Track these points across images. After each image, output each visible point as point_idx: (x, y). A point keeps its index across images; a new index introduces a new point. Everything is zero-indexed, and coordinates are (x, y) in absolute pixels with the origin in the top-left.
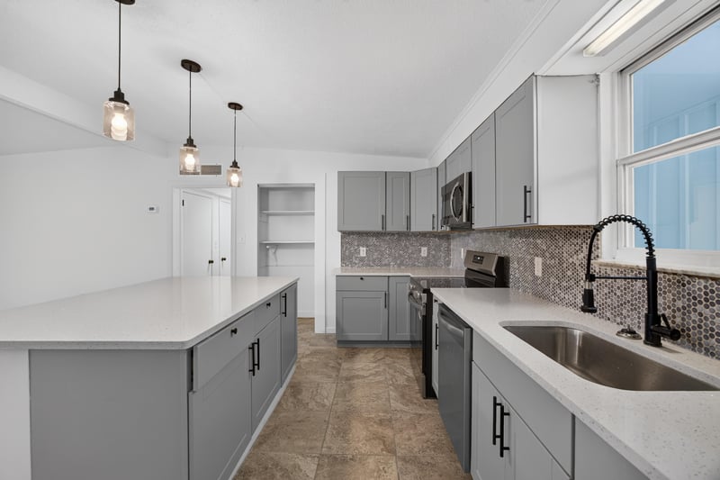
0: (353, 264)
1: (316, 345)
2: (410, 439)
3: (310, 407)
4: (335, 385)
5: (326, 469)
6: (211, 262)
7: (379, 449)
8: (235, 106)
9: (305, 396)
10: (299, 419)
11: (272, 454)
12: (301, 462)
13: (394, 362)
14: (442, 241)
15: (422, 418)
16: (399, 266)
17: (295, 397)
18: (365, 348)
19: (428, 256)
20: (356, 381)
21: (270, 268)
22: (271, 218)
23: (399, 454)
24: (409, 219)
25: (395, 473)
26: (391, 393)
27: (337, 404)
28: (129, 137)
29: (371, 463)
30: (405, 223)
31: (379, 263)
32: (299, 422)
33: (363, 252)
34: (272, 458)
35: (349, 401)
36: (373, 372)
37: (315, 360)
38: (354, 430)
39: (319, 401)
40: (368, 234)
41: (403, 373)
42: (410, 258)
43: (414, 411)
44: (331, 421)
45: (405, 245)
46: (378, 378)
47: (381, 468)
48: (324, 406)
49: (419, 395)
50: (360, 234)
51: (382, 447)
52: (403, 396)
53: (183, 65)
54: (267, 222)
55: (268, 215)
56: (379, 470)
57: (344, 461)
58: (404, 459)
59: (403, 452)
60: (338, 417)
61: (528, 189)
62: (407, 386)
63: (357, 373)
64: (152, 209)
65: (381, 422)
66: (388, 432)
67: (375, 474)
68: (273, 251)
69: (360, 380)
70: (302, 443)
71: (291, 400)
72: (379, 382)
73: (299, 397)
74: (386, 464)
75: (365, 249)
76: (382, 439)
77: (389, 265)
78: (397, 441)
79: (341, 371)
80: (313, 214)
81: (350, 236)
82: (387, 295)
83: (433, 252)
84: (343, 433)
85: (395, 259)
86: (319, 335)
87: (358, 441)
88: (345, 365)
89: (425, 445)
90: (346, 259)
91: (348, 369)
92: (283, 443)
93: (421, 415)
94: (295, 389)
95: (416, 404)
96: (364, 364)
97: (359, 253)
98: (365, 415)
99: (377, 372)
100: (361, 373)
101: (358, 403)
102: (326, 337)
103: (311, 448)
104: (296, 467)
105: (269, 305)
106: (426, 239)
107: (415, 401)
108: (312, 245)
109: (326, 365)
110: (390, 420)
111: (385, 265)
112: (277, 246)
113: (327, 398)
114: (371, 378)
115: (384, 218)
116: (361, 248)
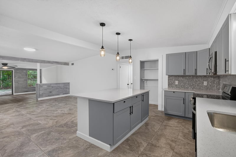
0: (173, 87)
1: (157, 114)
2: (181, 148)
3: (150, 130)
4: (160, 127)
5: (149, 146)
6: (128, 84)
7: (168, 147)
8: (130, 40)
9: (149, 127)
10: (146, 132)
11: (136, 138)
12: (143, 142)
13: (186, 125)
14: (215, 79)
15: (189, 144)
16: (193, 89)
17: (146, 126)
18: (175, 118)
19: (207, 85)
20: (168, 127)
21: (145, 87)
22: (145, 71)
23: (174, 151)
24: (196, 70)
25: (171, 155)
26: (180, 134)
27: (158, 132)
28: (104, 55)
29: (164, 150)
30: (194, 72)
31: (184, 87)
32: (145, 133)
33: (177, 83)
34: (135, 139)
35: (163, 132)
36: (176, 126)
37: (155, 118)
38: (162, 140)
39: (153, 129)
40: (178, 76)
41: (188, 129)
42: (198, 86)
43: (187, 142)
44: (155, 135)
45: (196, 81)
46: (177, 128)
47: (167, 152)
48: (154, 131)
49: (192, 137)
50: (176, 76)
51: (170, 147)
52: (184, 136)
53: (116, 34)
54: (144, 72)
55: (144, 70)
56: (166, 152)
57: (155, 146)
58: (176, 153)
59: (177, 151)
60: (158, 135)
61: (227, 60)
62: (187, 133)
63: (169, 125)
64: (113, 69)
65: (172, 141)
66: (174, 144)
67: (164, 153)
68: (146, 81)
69: (169, 127)
70: (144, 138)
71: (144, 127)
72: (177, 129)
73: (147, 127)
74: (169, 152)
75: (177, 81)
76: (171, 145)
77: (188, 88)
78: (176, 147)
79: (164, 123)
80: (158, 69)
81: (171, 77)
82: (184, 99)
83: (210, 84)
84: (158, 140)
85: (191, 86)
86: (159, 111)
87: (162, 143)
88: (165, 122)
89: (186, 152)
90: (170, 85)
91: (166, 123)
92: (139, 136)
93: (189, 143)
94: (147, 124)
95: (189, 140)
96: (173, 123)
97: (175, 83)
98: (167, 137)
99: (177, 126)
100: (171, 125)
101: (166, 133)
102: (162, 112)
103: (147, 140)
104: (141, 143)
105: (137, 97)
106: (206, 78)
107: (189, 139)
108: (157, 80)
109: (159, 120)
110: (176, 141)
111: (186, 88)
112: (147, 80)
113: (156, 129)
114: (174, 127)
115: (184, 70)
116: (176, 81)
